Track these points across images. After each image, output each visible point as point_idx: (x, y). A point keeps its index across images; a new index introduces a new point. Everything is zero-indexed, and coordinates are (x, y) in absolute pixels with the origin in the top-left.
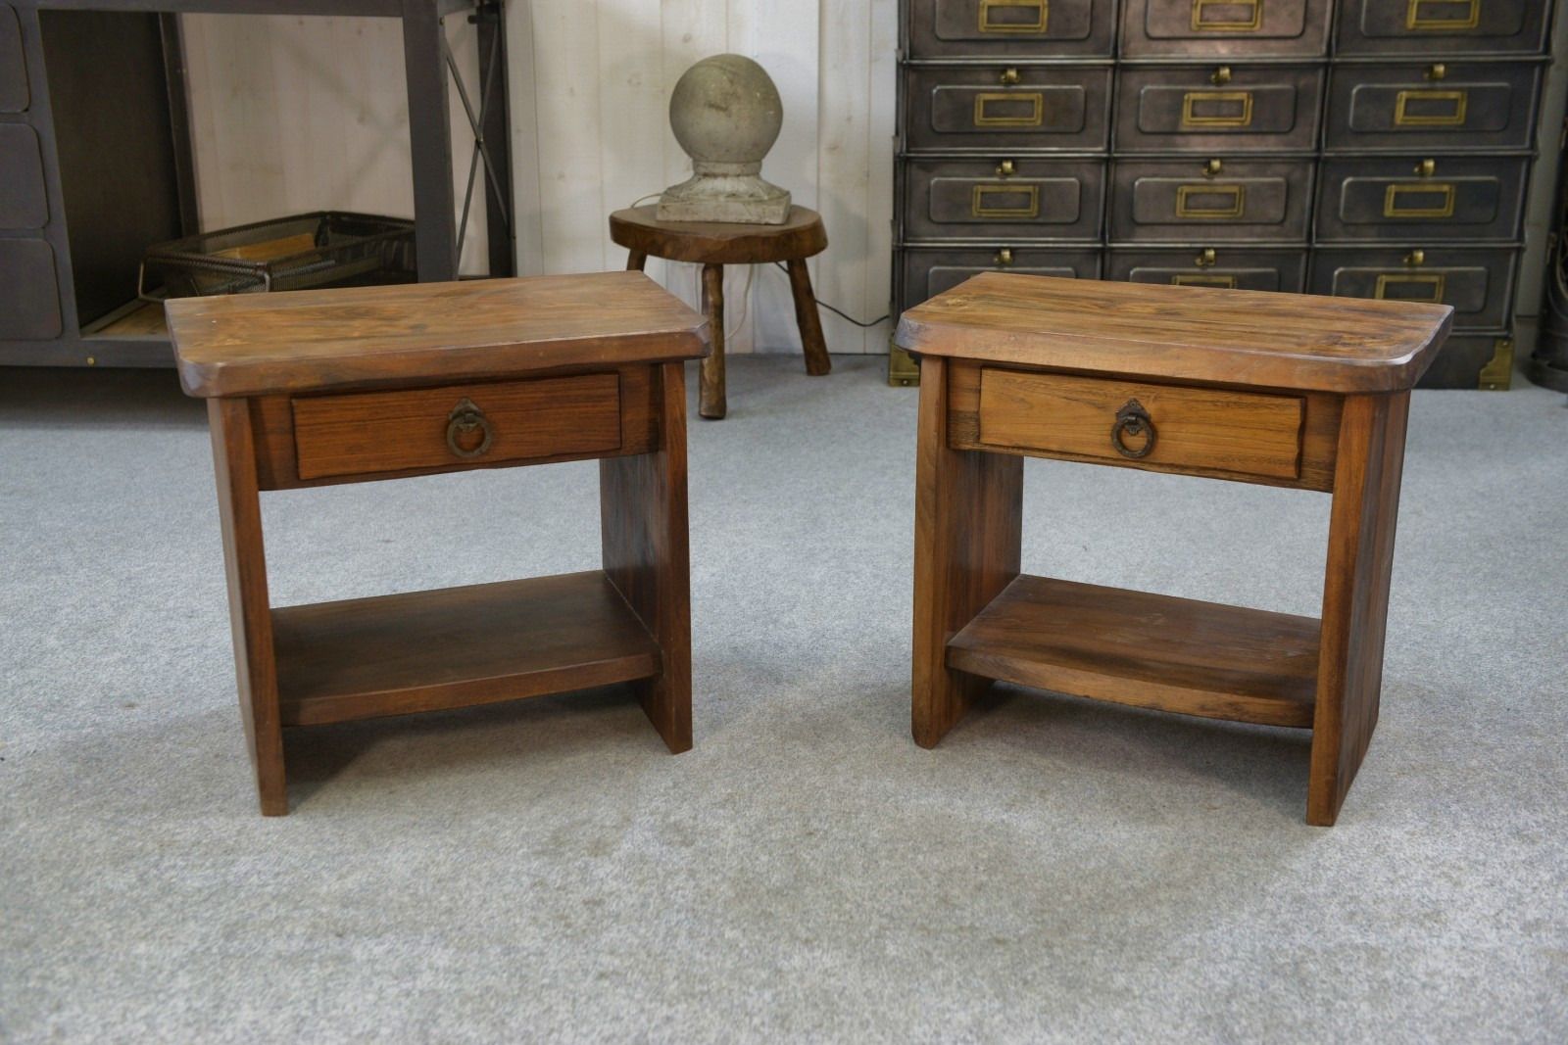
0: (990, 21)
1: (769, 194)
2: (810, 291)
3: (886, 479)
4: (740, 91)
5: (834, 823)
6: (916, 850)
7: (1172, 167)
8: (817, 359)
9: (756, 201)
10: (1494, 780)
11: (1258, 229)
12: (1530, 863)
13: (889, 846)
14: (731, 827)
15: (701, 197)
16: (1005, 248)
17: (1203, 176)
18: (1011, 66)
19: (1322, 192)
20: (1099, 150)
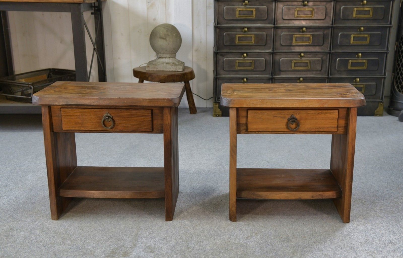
0: (239, 14)
1: (178, 63)
2: (190, 90)
3: (212, 143)
4: (169, 34)
5: (196, 245)
6: (220, 252)
7: (291, 55)
8: (193, 109)
9: (174, 65)
10: (383, 226)
11: (314, 72)
12: (394, 251)
13: (212, 251)
14: (165, 247)
15: (159, 64)
16: (245, 78)
17: (299, 58)
18: (246, 27)
19: (331, 61)
20: (270, 50)
